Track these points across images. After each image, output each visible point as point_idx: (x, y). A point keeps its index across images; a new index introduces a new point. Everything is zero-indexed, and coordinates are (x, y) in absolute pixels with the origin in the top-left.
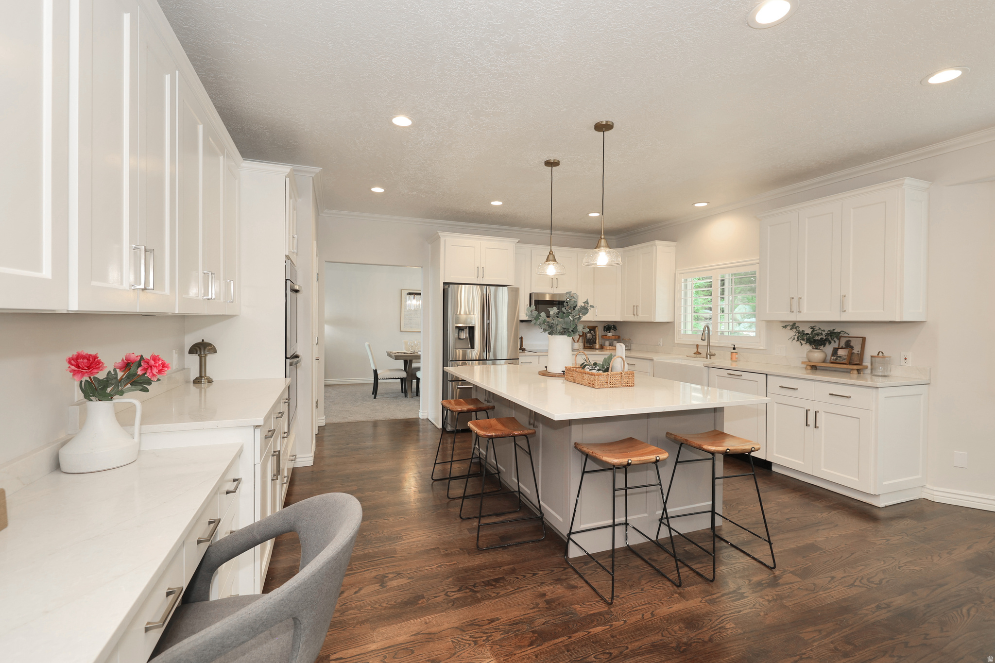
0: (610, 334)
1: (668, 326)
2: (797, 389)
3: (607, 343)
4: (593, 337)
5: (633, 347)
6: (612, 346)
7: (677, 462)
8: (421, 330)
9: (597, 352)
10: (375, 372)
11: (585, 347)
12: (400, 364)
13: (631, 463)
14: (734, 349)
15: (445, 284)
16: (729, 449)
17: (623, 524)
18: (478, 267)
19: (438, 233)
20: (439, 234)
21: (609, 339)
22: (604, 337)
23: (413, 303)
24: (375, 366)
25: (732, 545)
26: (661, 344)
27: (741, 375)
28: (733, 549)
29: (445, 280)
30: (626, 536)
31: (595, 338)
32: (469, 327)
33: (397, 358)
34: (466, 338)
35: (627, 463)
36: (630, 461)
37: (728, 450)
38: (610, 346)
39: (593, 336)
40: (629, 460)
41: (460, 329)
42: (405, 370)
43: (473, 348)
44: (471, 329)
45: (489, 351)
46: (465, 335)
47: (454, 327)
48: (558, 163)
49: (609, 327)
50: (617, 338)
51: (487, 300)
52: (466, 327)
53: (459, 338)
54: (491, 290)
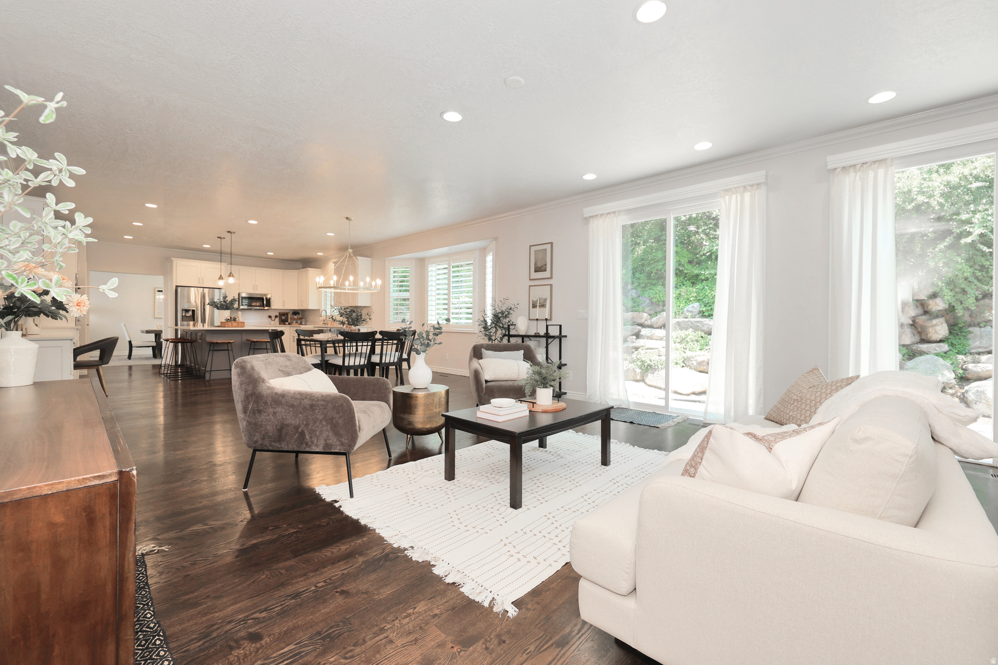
0: (296, 317)
1: (318, 311)
3: (295, 322)
5: (307, 323)
6: (297, 323)
7: (250, 348)
8: (163, 317)
10: (130, 342)
11: (280, 323)
12: (152, 337)
13: (218, 342)
15: (176, 286)
18: (199, 278)
19: (171, 258)
21: (295, 319)
23: (161, 296)
24: (130, 338)
29: (176, 284)
31: (288, 319)
32: (192, 309)
33: (148, 332)
34: (190, 316)
35: (216, 342)
39: (286, 318)
41: (187, 311)
42: (156, 342)
43: (194, 321)
44: (193, 311)
45: (205, 323)
46: (190, 313)
47: (182, 310)
48: (224, 238)
49: (296, 312)
50: (300, 318)
51: (203, 297)
52: (190, 310)
53: (185, 316)
54: (206, 290)
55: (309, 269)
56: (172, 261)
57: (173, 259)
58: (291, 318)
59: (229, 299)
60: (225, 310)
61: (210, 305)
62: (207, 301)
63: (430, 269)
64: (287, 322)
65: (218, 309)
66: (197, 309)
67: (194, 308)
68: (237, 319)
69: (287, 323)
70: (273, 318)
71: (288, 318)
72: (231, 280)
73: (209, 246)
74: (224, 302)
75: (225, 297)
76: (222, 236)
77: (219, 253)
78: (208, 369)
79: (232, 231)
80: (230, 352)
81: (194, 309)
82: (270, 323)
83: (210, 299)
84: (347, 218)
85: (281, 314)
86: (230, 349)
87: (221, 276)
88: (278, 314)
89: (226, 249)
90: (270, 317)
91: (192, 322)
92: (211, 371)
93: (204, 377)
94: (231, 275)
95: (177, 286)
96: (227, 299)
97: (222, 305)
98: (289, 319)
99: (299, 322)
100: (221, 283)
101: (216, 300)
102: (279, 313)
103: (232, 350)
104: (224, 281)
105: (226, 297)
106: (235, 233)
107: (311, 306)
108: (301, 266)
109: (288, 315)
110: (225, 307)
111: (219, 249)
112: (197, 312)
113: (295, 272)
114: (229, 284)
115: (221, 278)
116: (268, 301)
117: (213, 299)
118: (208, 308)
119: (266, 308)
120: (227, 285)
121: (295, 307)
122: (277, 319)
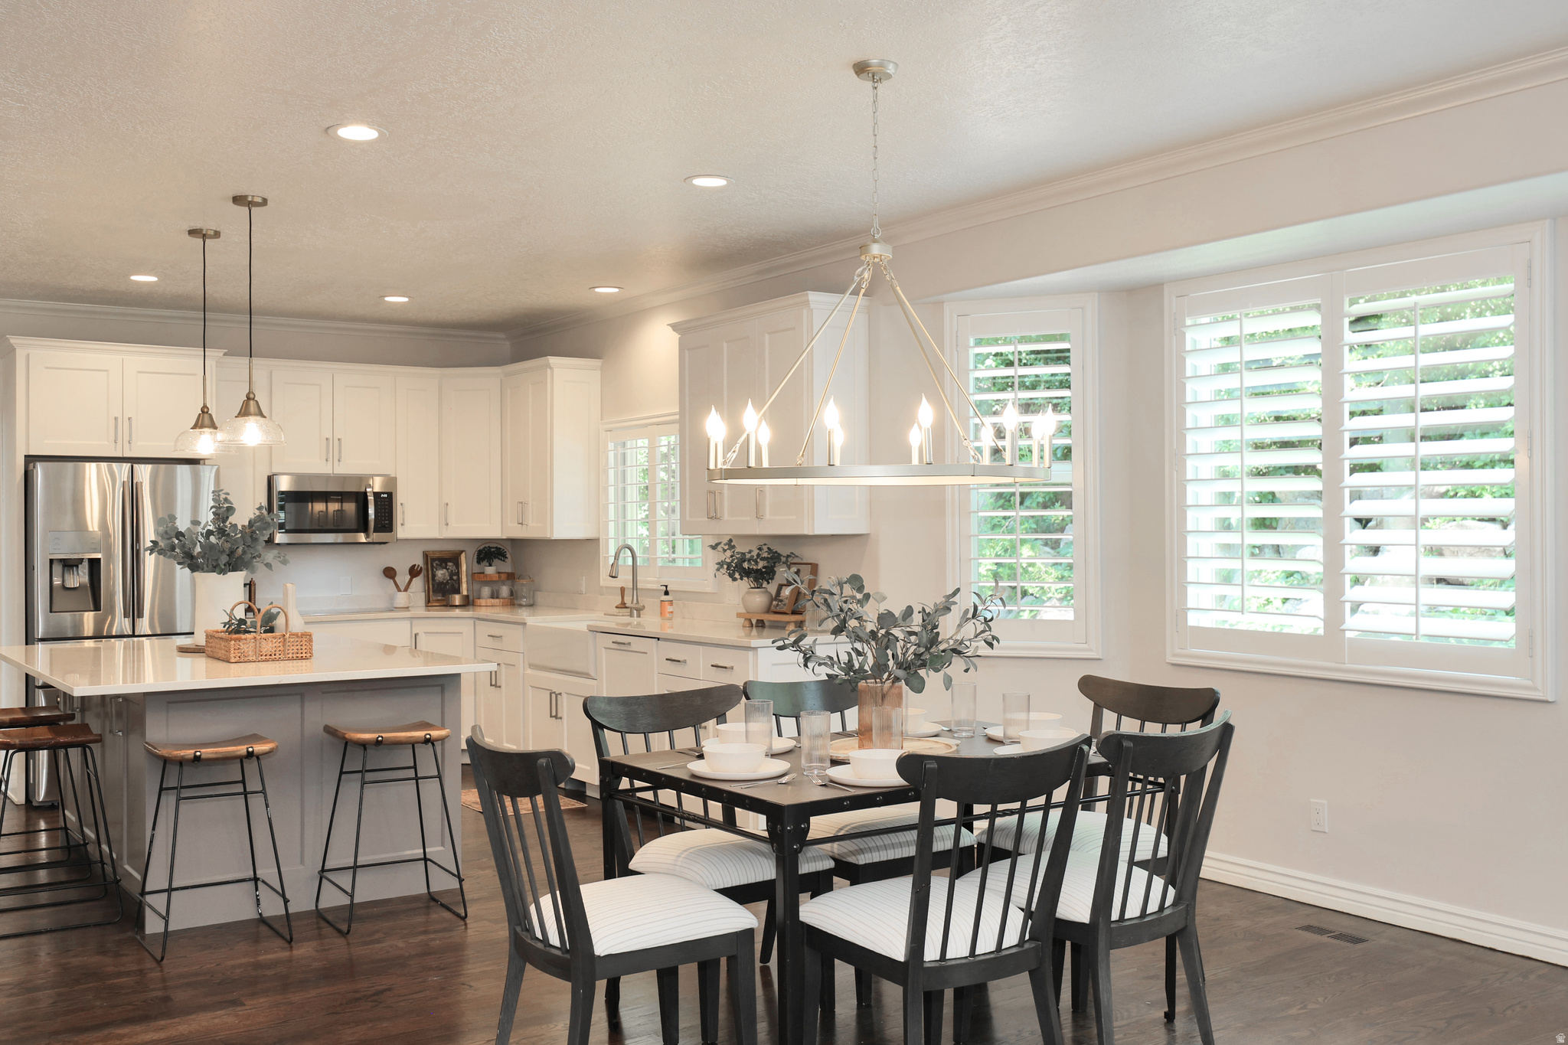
0: (490, 570)
1: (588, 546)
2: (685, 662)
3: (486, 591)
4: (451, 579)
6: (497, 598)
7: (341, 773)
9: (457, 612)
11: (429, 601)
13: (200, 756)
14: (667, 593)
15: (28, 459)
16: (382, 737)
17: (250, 880)
18: (116, 419)
19: (8, 339)
20: (12, 341)
21: (488, 582)
22: (475, 577)
25: (442, 905)
26: (583, 589)
27: (629, 644)
28: (444, 910)
29: (28, 449)
30: (258, 900)
31: (459, 581)
32: (89, 559)
34: (81, 587)
35: (193, 756)
36: (198, 754)
37: (380, 739)
38: (492, 597)
39: (451, 575)
40: (196, 752)
41: (69, 565)
43: (97, 608)
44: (94, 564)
45: (141, 615)
46: (79, 578)
47: (51, 561)
48: (217, 234)
49: (489, 552)
50: (511, 577)
51: (133, 496)
52: (81, 560)
53: (64, 587)
54: (144, 472)
55: (553, 360)
56: (12, 351)
57: (14, 340)
58: (473, 577)
59: (241, 518)
60: (223, 572)
61: (161, 552)
62: (149, 533)
63: (1191, 336)
64: (458, 591)
65: (194, 568)
66: (109, 556)
67: (96, 551)
68: (280, 622)
69: (457, 599)
70: (403, 578)
71: (458, 574)
72: (252, 433)
73: (153, 279)
74: (222, 532)
75: (223, 512)
76: (209, 226)
77: (193, 309)
78: (157, 879)
79: (254, 191)
80: (256, 802)
81: (99, 556)
82: (392, 598)
83: (159, 522)
84: (861, 68)
85: (433, 560)
86: (253, 785)
87: (205, 406)
88: (419, 562)
89: (228, 287)
90: (389, 573)
91: (92, 614)
92: (170, 890)
93: (139, 922)
94: (249, 407)
95: (31, 460)
96: (232, 519)
97: (208, 548)
98: (464, 579)
99: (505, 591)
100: (204, 444)
101: (183, 524)
102: (426, 555)
103: (263, 792)
104: (220, 436)
105: (230, 510)
106: (265, 202)
107: (565, 526)
108: (506, 347)
109: (458, 565)
110: (224, 559)
111: (194, 287)
112: (108, 571)
113: (488, 378)
114: (241, 449)
115: (205, 420)
116: (386, 503)
117: (173, 518)
118: (150, 561)
119: (375, 537)
120: (235, 454)
121: (491, 529)
122: (418, 583)
